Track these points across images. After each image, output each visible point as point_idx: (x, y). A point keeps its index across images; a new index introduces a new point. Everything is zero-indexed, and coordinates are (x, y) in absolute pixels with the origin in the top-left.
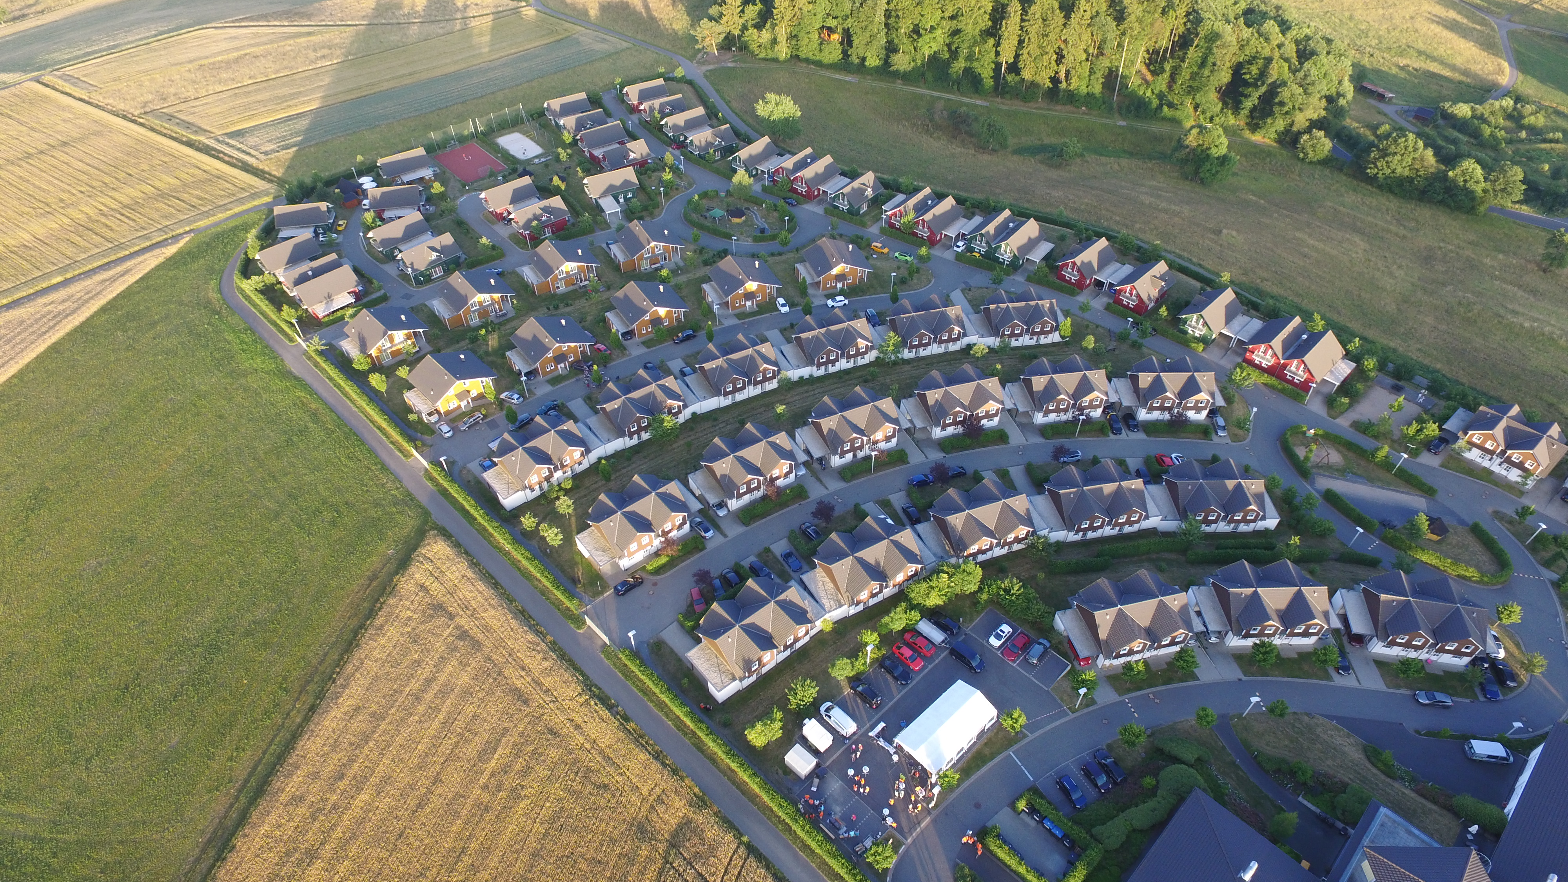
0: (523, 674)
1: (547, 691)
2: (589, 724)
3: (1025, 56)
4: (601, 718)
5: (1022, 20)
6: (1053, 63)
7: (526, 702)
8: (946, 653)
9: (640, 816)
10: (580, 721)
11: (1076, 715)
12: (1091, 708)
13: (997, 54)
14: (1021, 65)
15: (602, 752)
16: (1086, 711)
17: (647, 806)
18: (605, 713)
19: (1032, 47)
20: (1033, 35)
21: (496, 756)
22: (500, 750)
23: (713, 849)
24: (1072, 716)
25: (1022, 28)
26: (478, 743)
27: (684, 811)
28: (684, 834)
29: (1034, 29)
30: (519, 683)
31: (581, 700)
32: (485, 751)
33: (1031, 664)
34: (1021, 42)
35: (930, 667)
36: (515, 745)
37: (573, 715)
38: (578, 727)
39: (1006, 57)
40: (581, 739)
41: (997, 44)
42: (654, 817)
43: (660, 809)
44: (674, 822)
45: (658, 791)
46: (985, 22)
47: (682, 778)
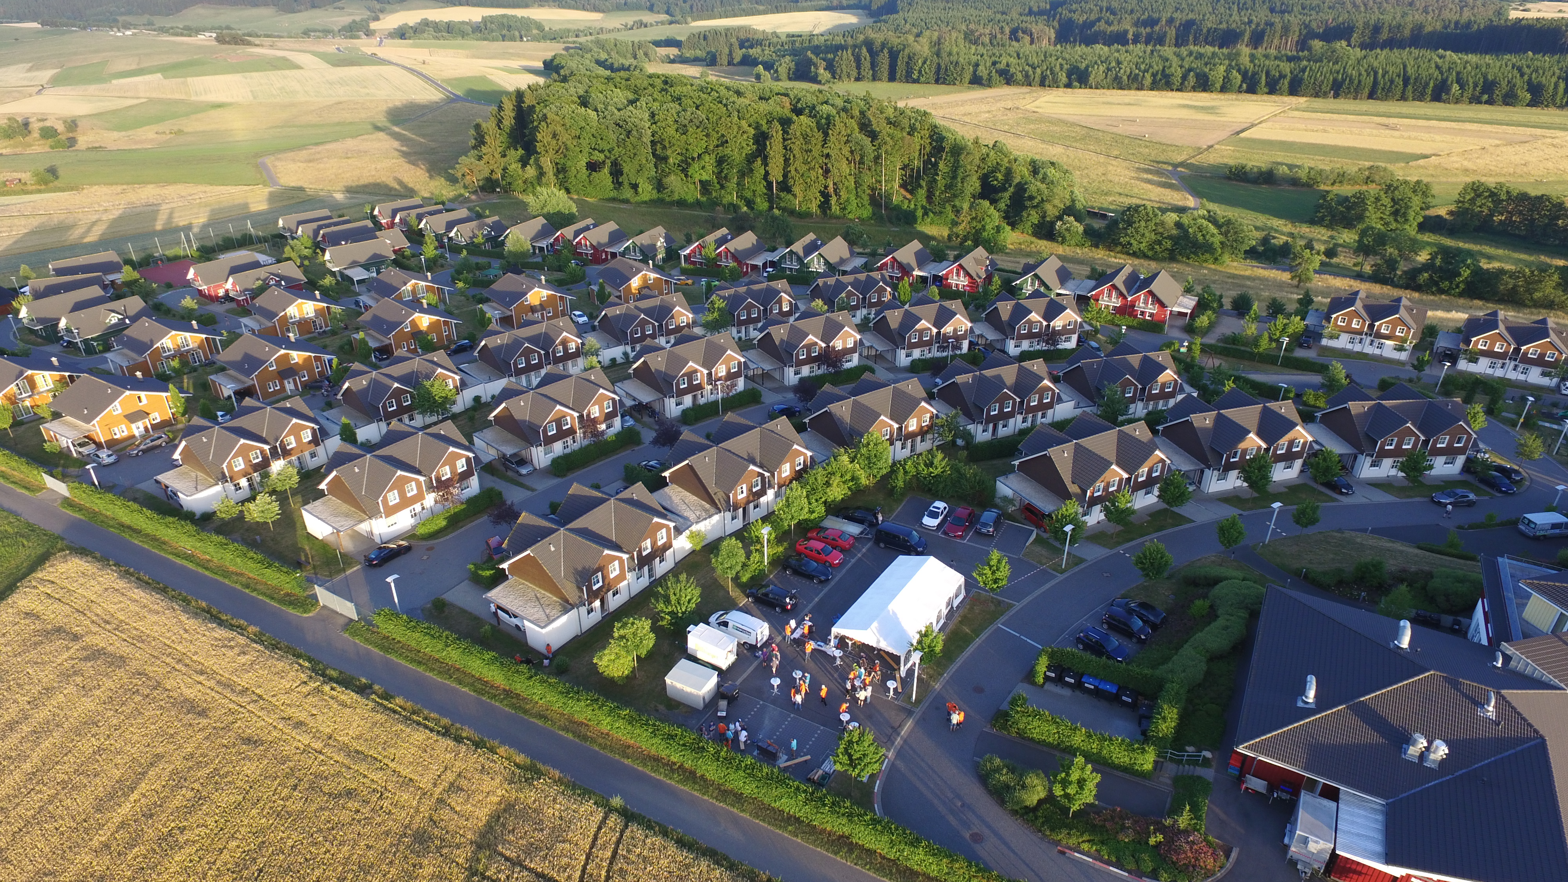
0: (201, 678)
1: (244, 691)
2: (320, 718)
3: (793, 172)
4: (344, 705)
5: (784, 140)
7: (203, 713)
8: (869, 545)
9: (418, 819)
10: (303, 716)
11: (1066, 575)
12: (1082, 566)
13: (767, 173)
14: (791, 182)
15: (345, 748)
16: (1076, 569)
17: (428, 803)
18: (349, 696)
19: (798, 164)
20: (796, 151)
21: (135, 796)
22: (143, 787)
23: (559, 833)
24: (1061, 577)
25: (785, 148)
26: (100, 786)
27: (499, 792)
28: (503, 825)
29: (797, 146)
30: (190, 693)
31: (305, 689)
32: (111, 796)
33: (987, 535)
34: (786, 160)
35: (853, 561)
36: (175, 772)
37: (290, 712)
38: (299, 724)
39: (776, 175)
40: (306, 739)
41: (765, 164)
42: (445, 814)
43: (455, 800)
44: (482, 814)
45: (450, 776)
46: (750, 148)
47: (492, 751)
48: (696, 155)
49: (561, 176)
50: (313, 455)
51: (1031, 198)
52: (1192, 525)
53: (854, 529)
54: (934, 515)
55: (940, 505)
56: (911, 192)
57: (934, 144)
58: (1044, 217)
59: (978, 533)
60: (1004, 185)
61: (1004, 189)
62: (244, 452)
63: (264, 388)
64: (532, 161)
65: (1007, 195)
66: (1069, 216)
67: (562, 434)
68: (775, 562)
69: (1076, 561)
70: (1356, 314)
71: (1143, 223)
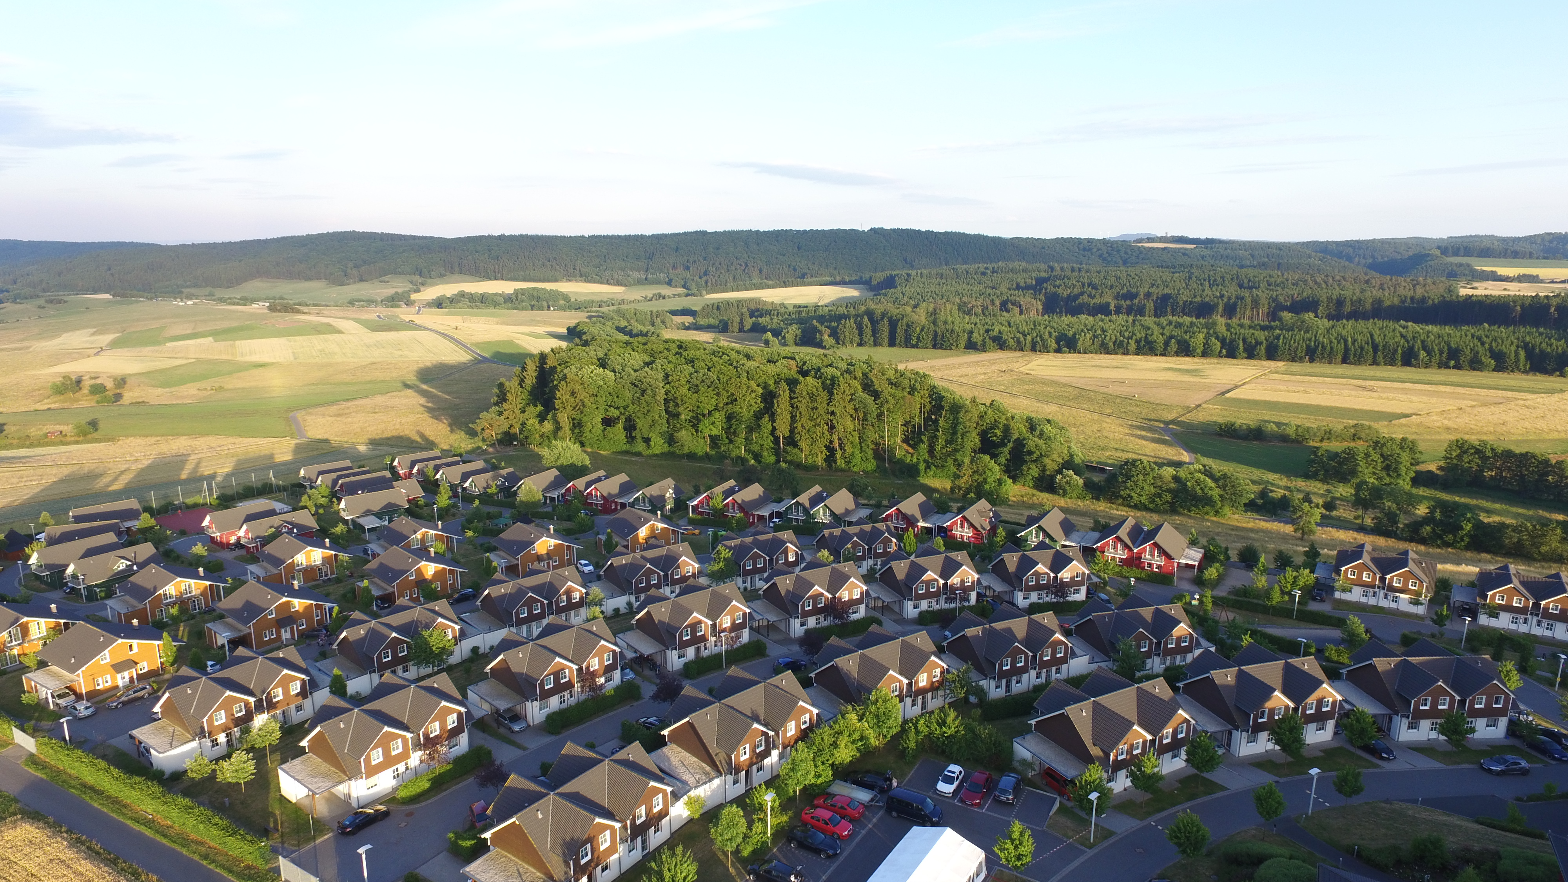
3: (799, 428)
5: (791, 398)
6: (827, 433)
8: (881, 813)
11: (1095, 851)
12: (1112, 840)
13: (774, 429)
14: (797, 437)
16: (1106, 844)
19: (804, 421)
20: (803, 409)
24: (1090, 853)
25: (792, 406)
29: (803, 405)
33: (1006, 804)
34: (793, 417)
35: (863, 832)
39: (783, 430)
41: (773, 420)
46: (759, 405)
48: (706, 412)
49: (577, 431)
50: (299, 708)
51: (1030, 453)
52: (1226, 793)
53: (863, 796)
54: (949, 780)
55: (955, 768)
56: (913, 447)
57: (934, 403)
58: (1044, 471)
59: (997, 801)
60: (1003, 440)
61: (1005, 445)
62: (227, 705)
63: (259, 636)
64: (550, 417)
65: (1006, 450)
66: (1068, 469)
67: (559, 688)
68: (780, 833)
69: (1105, 834)
70: (1365, 567)
71: (1141, 477)
